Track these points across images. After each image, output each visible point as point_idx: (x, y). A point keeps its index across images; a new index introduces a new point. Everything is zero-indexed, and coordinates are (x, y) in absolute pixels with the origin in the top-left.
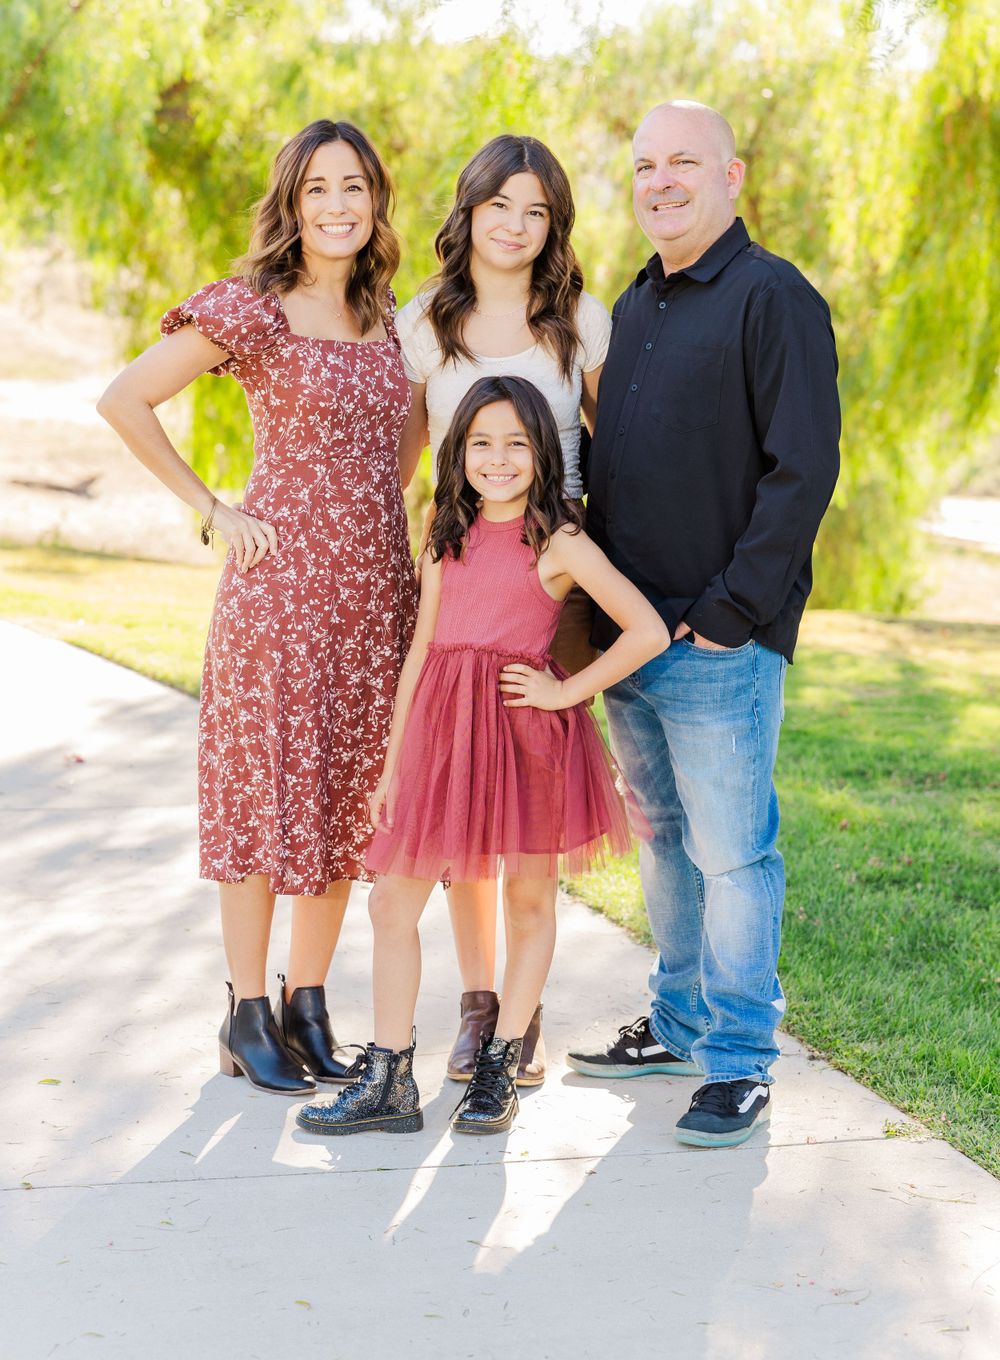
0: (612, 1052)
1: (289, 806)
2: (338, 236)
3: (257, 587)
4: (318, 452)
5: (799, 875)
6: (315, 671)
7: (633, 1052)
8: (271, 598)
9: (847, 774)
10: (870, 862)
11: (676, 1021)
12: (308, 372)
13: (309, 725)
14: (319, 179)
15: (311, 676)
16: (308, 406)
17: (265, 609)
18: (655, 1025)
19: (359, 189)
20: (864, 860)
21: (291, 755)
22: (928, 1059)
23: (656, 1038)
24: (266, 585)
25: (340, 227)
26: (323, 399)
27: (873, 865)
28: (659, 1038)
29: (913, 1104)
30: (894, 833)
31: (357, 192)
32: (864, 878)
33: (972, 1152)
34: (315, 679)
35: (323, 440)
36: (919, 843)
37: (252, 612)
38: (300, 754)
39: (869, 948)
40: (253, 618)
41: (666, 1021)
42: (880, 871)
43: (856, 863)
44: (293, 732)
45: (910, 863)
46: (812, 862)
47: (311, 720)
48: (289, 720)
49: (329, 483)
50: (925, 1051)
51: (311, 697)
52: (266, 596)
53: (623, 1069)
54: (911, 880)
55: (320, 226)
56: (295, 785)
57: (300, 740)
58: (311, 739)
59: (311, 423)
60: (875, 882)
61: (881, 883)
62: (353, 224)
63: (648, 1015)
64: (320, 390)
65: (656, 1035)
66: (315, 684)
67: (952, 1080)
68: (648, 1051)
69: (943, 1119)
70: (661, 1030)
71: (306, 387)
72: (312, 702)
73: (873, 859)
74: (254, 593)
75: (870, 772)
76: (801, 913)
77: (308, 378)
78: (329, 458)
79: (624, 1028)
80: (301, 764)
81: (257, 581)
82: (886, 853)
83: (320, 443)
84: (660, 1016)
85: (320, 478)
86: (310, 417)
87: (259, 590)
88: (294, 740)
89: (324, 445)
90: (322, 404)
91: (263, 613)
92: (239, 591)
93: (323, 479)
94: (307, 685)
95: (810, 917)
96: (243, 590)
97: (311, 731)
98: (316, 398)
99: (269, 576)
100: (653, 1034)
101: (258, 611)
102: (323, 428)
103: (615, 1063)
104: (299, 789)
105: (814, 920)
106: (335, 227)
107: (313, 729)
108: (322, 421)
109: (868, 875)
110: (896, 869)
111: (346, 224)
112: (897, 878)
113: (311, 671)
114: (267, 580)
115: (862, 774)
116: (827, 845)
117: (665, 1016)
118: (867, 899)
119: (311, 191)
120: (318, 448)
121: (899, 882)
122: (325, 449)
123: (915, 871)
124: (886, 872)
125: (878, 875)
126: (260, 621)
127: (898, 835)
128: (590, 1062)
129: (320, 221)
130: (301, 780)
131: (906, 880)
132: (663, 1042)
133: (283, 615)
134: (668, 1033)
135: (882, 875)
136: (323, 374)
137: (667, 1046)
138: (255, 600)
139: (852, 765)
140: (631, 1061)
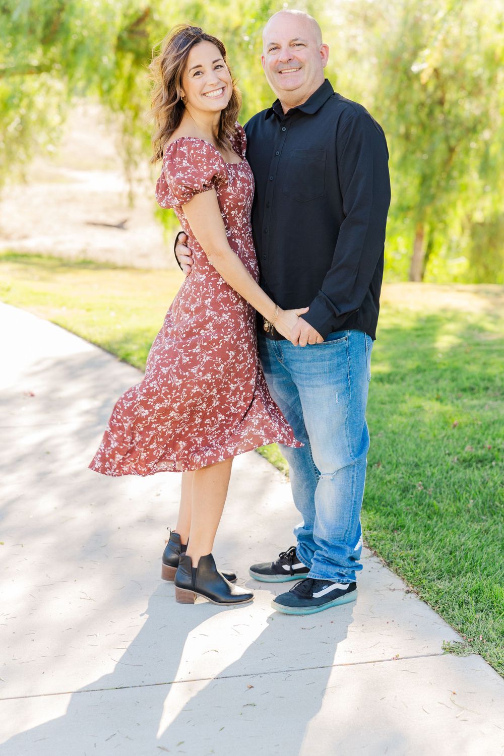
0: (274, 567)
1: (215, 430)
2: (217, 97)
3: (224, 315)
4: (236, 232)
5: (423, 459)
6: (250, 358)
7: (286, 567)
8: (233, 321)
9: (464, 390)
10: (466, 449)
11: (310, 549)
12: (231, 185)
13: (241, 389)
14: (198, 66)
15: (248, 361)
16: (232, 206)
17: (230, 328)
18: (298, 552)
19: (221, 66)
20: (463, 448)
21: (225, 405)
22: (478, 592)
23: (300, 560)
24: (229, 314)
25: (218, 91)
26: (241, 201)
27: (468, 451)
28: (301, 560)
29: (464, 628)
30: (484, 428)
31: (220, 69)
32: (461, 459)
33: (496, 665)
34: (250, 363)
35: (239, 225)
36: (497, 435)
37: (223, 330)
38: (231, 405)
39: (458, 508)
40: (223, 333)
41: (305, 550)
42: (471, 454)
43: (458, 450)
44: (231, 392)
45: (489, 448)
46: (432, 449)
47: (243, 386)
48: (230, 386)
49: (245, 249)
50: (476, 586)
51: (246, 373)
52: (230, 320)
53: (281, 577)
54: (489, 460)
55: (204, 94)
56: (223, 420)
57: (233, 397)
58: (240, 397)
59: (233, 215)
60: (467, 463)
61: (471, 462)
62: (223, 88)
63: (296, 546)
64: (238, 195)
65: (299, 557)
66: (249, 366)
67: (492, 607)
68: (296, 567)
69: (481, 639)
70: (302, 555)
71: (230, 194)
72: (246, 376)
73: (468, 448)
74: (223, 319)
75: (477, 388)
76: (420, 485)
77: (231, 188)
78: (241, 235)
79: (282, 553)
80: (230, 410)
81: (224, 312)
82: (476, 442)
83: (237, 227)
84: (301, 547)
85: (240, 247)
86: (233, 212)
87: (226, 317)
88: (230, 397)
89: (239, 227)
90: (239, 204)
91: (229, 330)
92: (213, 319)
93: (242, 247)
94: (245, 366)
95: (425, 488)
96: (216, 318)
97: (241, 392)
98: (236, 200)
99: (230, 308)
100: (298, 557)
101: (226, 329)
102: (238, 218)
103: (276, 574)
104: (224, 422)
105: (427, 490)
106: (215, 92)
107: (243, 391)
108: (238, 214)
109: (465, 457)
110: (480, 453)
111: (220, 89)
112: (481, 459)
113: (249, 358)
114: (230, 311)
115: (472, 389)
116: (443, 438)
117: (304, 547)
118: (462, 474)
119: (194, 75)
120: (236, 230)
121: (481, 461)
122: (240, 230)
123: (492, 454)
124: (475, 456)
125: (470, 457)
126: (227, 335)
127: (485, 430)
128: (261, 573)
129: (204, 91)
130: (227, 418)
131: (486, 460)
132: (304, 562)
133: (239, 330)
134: (306, 557)
135: (472, 458)
136: (238, 185)
137: (306, 564)
138: (224, 323)
139: (467, 384)
140: (285, 573)
